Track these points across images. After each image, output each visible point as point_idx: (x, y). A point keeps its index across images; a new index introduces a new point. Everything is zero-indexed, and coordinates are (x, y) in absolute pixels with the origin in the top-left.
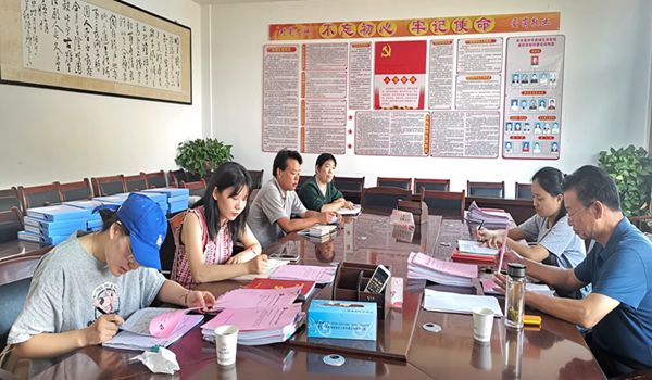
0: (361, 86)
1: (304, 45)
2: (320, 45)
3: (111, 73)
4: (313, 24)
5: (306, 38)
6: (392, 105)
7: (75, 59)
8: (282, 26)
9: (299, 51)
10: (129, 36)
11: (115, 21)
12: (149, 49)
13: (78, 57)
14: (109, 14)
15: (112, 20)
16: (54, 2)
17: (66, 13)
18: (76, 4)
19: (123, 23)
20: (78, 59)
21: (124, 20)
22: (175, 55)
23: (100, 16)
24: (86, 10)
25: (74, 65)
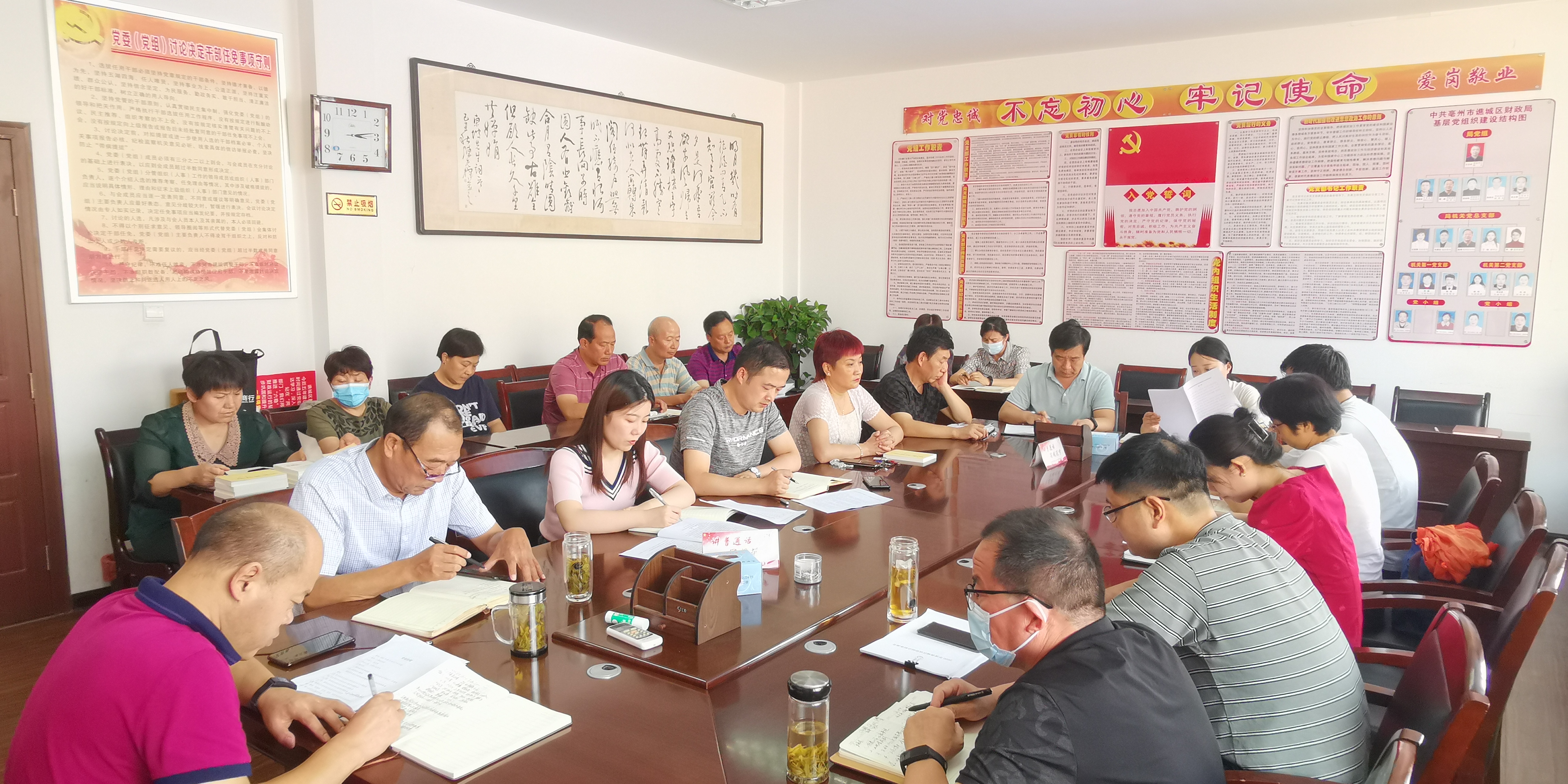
0: (1079, 206)
1: (968, 138)
2: (997, 137)
4: (986, 103)
5: (972, 126)
6: (1142, 238)
7: (544, 192)
8: (926, 109)
9: (958, 151)
10: (641, 148)
11: (615, 130)
12: (679, 164)
13: (549, 187)
14: (605, 121)
15: (609, 127)
16: (510, 115)
17: (529, 127)
18: (547, 113)
19: (630, 131)
20: (549, 190)
21: (632, 126)
22: (730, 168)
23: (588, 125)
24: (563, 119)
25: (541, 201)
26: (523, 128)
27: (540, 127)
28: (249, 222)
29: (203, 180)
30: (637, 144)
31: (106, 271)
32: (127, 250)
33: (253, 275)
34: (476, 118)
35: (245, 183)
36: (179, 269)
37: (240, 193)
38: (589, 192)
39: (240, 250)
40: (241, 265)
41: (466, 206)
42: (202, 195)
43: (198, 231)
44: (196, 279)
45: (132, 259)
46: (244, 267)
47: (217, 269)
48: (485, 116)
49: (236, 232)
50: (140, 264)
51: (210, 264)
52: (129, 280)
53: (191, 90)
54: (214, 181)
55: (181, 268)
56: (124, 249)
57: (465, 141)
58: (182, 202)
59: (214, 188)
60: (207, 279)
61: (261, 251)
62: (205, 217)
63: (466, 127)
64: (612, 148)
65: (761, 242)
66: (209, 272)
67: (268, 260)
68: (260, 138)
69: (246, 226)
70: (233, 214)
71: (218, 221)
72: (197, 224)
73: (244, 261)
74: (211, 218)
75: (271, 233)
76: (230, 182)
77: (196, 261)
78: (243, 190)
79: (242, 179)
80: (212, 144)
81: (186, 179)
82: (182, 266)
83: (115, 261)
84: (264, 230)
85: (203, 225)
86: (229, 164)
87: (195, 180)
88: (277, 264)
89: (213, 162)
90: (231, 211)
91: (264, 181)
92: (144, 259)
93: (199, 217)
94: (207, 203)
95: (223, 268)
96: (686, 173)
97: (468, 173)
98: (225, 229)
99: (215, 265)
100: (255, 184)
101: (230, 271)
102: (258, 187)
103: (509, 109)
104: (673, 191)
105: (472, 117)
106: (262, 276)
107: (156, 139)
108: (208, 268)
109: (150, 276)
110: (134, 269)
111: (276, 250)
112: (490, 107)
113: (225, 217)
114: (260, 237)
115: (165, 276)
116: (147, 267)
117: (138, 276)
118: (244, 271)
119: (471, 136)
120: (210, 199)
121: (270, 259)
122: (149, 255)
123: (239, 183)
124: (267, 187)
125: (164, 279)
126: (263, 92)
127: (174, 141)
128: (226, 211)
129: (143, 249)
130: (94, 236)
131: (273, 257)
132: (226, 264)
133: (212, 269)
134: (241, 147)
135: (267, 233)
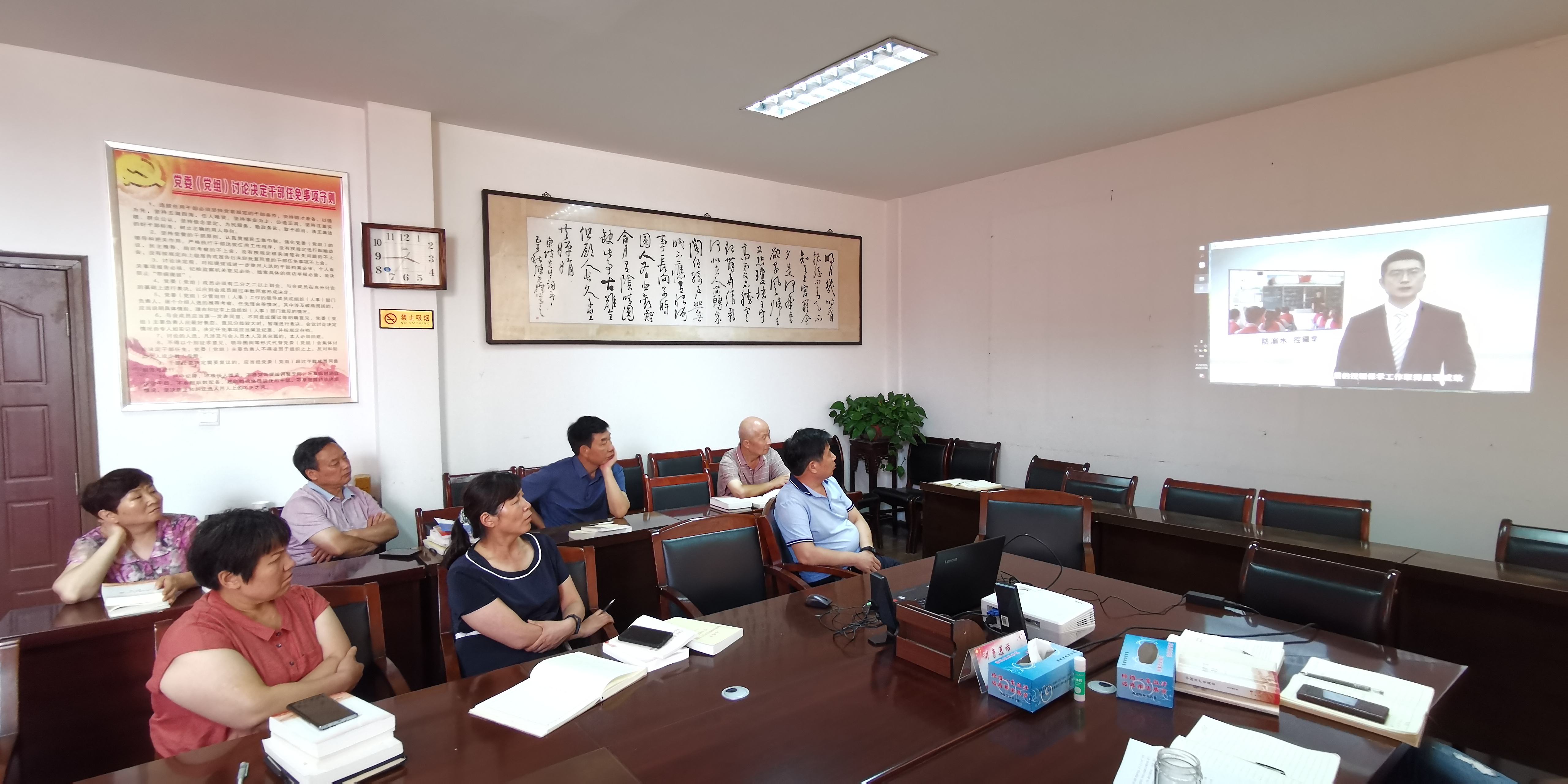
3: (691, 315)
7: (621, 304)
10: (727, 263)
11: (699, 246)
12: (769, 276)
13: (627, 299)
14: (688, 239)
15: (693, 245)
16: (585, 236)
17: (606, 247)
18: (624, 234)
19: (715, 248)
20: (627, 302)
21: (718, 243)
22: (825, 278)
23: (670, 244)
24: (643, 239)
25: (619, 311)
26: (599, 248)
27: (617, 247)
28: (308, 336)
29: (260, 301)
30: (722, 259)
31: (160, 383)
32: (182, 364)
33: (311, 383)
34: (549, 240)
35: (305, 302)
36: (234, 379)
37: (300, 311)
38: (671, 303)
39: (298, 361)
40: (299, 374)
41: (537, 318)
42: (260, 314)
43: (255, 346)
44: (251, 388)
45: (186, 371)
46: (302, 376)
47: (274, 378)
48: (559, 238)
49: (294, 346)
50: (195, 376)
51: (266, 375)
52: (183, 390)
53: (251, 224)
54: (272, 301)
55: (236, 379)
56: (178, 363)
57: (537, 261)
58: (239, 320)
59: (272, 307)
60: (263, 387)
61: (320, 362)
62: (262, 333)
63: (538, 249)
64: (697, 263)
65: (860, 343)
66: (265, 382)
67: (328, 369)
68: (322, 263)
69: (305, 340)
70: (292, 330)
71: (276, 336)
72: (254, 340)
73: (302, 371)
74: (268, 333)
75: (332, 346)
76: (289, 302)
77: (252, 371)
78: (302, 309)
79: (302, 299)
80: (271, 269)
81: (243, 300)
82: (237, 376)
83: (169, 374)
84: (324, 343)
85: (260, 340)
86: (289, 286)
87: (252, 301)
88: (337, 373)
89: (271, 285)
90: (289, 327)
91: (325, 300)
92: (199, 371)
93: (255, 333)
94: (265, 322)
95: (279, 378)
96: (777, 283)
97: (539, 289)
98: (283, 343)
99: (272, 375)
100: (316, 303)
101: (288, 380)
102: (318, 306)
103: (584, 231)
104: (762, 300)
105: (544, 239)
106: (321, 383)
107: (214, 267)
108: (263, 378)
109: (205, 386)
110: (189, 380)
111: (336, 361)
112: (564, 230)
113: (283, 333)
114: (319, 349)
115: (219, 386)
116: (201, 378)
117: (192, 386)
118: (302, 380)
119: (543, 256)
120: (268, 317)
121: (330, 368)
122: (203, 368)
123: (299, 302)
124: (328, 306)
125: (219, 388)
126: (327, 224)
127: (232, 268)
128: (283, 327)
129: (198, 362)
130: (148, 352)
131: (333, 367)
132: (283, 374)
133: (268, 378)
134: (302, 271)
135: (327, 346)
